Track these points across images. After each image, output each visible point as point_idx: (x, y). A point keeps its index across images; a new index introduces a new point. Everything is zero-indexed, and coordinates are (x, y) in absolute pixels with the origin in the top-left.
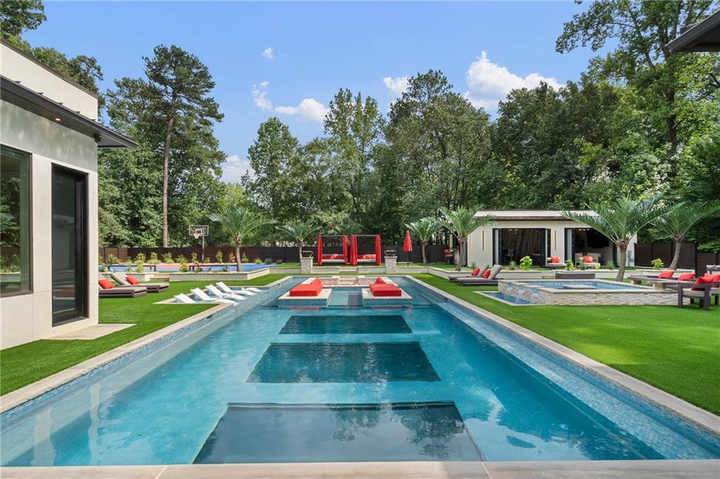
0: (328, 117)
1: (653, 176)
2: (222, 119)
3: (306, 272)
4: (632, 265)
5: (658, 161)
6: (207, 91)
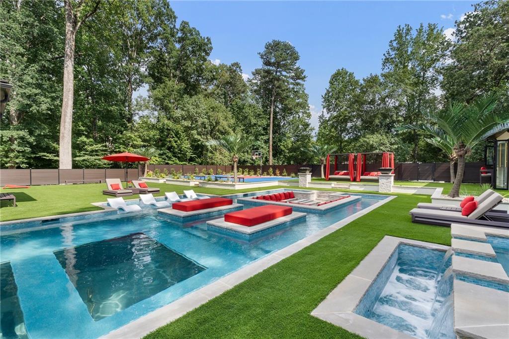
0: (386, 55)
2: (306, 79)
3: (302, 186)
6: (295, 63)
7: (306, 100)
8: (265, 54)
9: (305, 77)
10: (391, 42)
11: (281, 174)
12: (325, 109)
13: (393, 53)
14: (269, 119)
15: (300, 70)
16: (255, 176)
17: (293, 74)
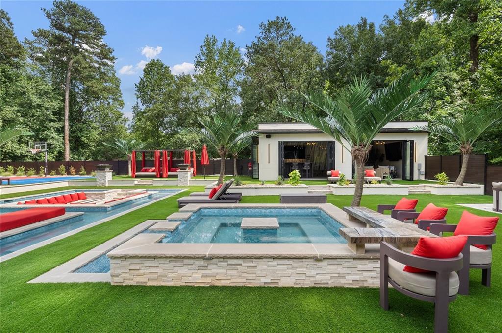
0: (198, 57)
1: (453, 92)
2: (115, 61)
3: (101, 185)
4: (422, 178)
5: (458, 78)
6: (100, 38)
7: (117, 85)
8: (54, 14)
9: (113, 58)
10: (202, 47)
11: (77, 173)
12: (139, 99)
13: (203, 58)
14: (64, 101)
15: (107, 48)
16: (37, 176)
17: (99, 51)
